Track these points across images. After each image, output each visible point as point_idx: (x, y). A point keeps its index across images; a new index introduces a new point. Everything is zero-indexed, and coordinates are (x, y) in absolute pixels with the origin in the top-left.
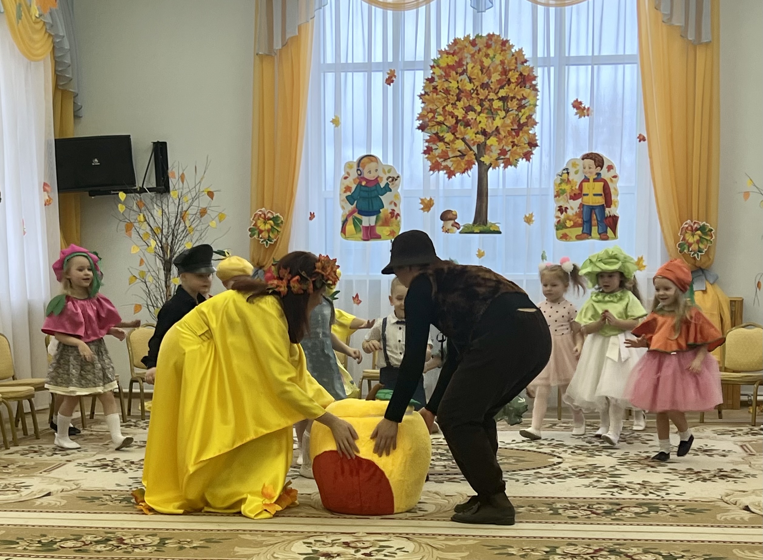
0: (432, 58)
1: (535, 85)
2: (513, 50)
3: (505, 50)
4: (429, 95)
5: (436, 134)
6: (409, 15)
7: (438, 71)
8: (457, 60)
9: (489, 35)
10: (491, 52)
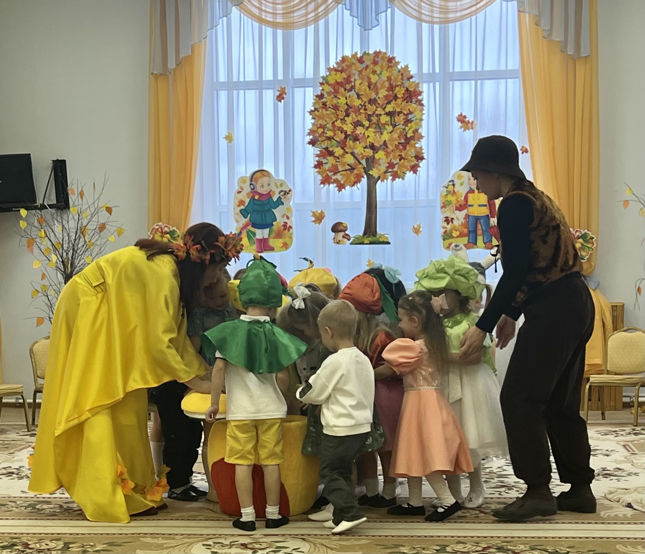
0: (321, 75)
1: (421, 100)
2: (399, 67)
3: (391, 67)
4: (318, 111)
5: (326, 149)
6: (298, 34)
7: (327, 88)
8: (346, 77)
9: (376, 53)
10: (378, 69)
